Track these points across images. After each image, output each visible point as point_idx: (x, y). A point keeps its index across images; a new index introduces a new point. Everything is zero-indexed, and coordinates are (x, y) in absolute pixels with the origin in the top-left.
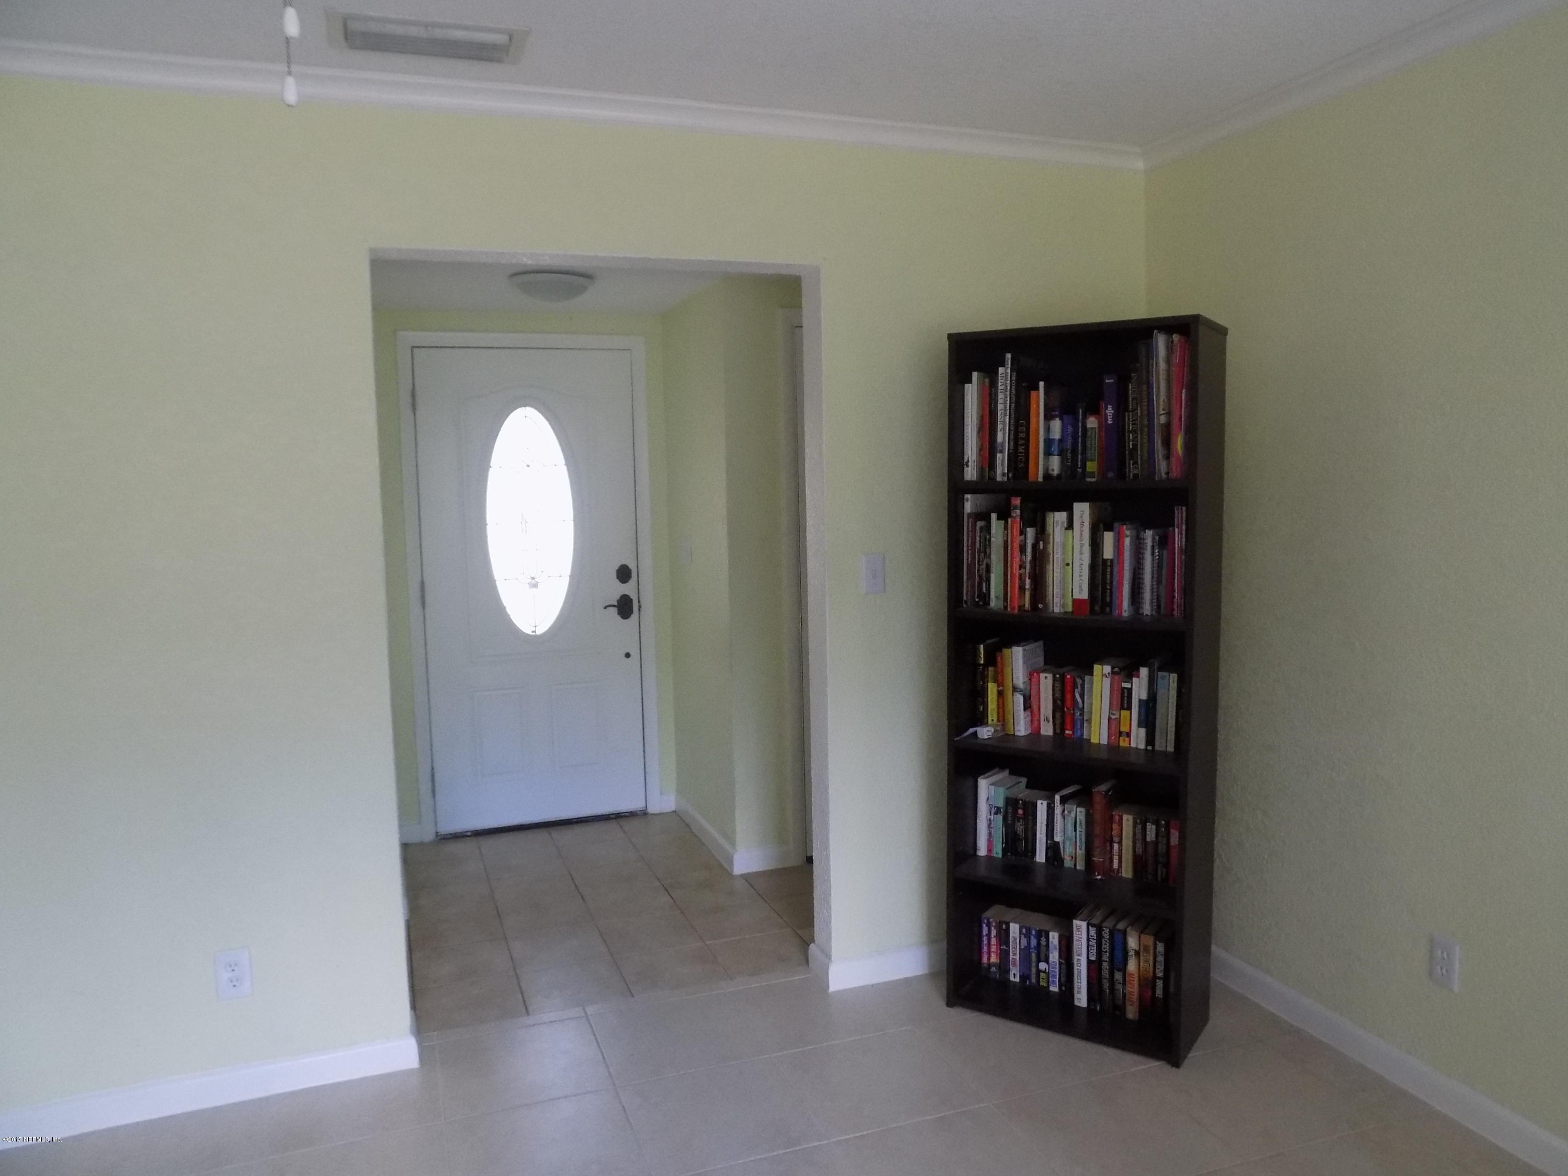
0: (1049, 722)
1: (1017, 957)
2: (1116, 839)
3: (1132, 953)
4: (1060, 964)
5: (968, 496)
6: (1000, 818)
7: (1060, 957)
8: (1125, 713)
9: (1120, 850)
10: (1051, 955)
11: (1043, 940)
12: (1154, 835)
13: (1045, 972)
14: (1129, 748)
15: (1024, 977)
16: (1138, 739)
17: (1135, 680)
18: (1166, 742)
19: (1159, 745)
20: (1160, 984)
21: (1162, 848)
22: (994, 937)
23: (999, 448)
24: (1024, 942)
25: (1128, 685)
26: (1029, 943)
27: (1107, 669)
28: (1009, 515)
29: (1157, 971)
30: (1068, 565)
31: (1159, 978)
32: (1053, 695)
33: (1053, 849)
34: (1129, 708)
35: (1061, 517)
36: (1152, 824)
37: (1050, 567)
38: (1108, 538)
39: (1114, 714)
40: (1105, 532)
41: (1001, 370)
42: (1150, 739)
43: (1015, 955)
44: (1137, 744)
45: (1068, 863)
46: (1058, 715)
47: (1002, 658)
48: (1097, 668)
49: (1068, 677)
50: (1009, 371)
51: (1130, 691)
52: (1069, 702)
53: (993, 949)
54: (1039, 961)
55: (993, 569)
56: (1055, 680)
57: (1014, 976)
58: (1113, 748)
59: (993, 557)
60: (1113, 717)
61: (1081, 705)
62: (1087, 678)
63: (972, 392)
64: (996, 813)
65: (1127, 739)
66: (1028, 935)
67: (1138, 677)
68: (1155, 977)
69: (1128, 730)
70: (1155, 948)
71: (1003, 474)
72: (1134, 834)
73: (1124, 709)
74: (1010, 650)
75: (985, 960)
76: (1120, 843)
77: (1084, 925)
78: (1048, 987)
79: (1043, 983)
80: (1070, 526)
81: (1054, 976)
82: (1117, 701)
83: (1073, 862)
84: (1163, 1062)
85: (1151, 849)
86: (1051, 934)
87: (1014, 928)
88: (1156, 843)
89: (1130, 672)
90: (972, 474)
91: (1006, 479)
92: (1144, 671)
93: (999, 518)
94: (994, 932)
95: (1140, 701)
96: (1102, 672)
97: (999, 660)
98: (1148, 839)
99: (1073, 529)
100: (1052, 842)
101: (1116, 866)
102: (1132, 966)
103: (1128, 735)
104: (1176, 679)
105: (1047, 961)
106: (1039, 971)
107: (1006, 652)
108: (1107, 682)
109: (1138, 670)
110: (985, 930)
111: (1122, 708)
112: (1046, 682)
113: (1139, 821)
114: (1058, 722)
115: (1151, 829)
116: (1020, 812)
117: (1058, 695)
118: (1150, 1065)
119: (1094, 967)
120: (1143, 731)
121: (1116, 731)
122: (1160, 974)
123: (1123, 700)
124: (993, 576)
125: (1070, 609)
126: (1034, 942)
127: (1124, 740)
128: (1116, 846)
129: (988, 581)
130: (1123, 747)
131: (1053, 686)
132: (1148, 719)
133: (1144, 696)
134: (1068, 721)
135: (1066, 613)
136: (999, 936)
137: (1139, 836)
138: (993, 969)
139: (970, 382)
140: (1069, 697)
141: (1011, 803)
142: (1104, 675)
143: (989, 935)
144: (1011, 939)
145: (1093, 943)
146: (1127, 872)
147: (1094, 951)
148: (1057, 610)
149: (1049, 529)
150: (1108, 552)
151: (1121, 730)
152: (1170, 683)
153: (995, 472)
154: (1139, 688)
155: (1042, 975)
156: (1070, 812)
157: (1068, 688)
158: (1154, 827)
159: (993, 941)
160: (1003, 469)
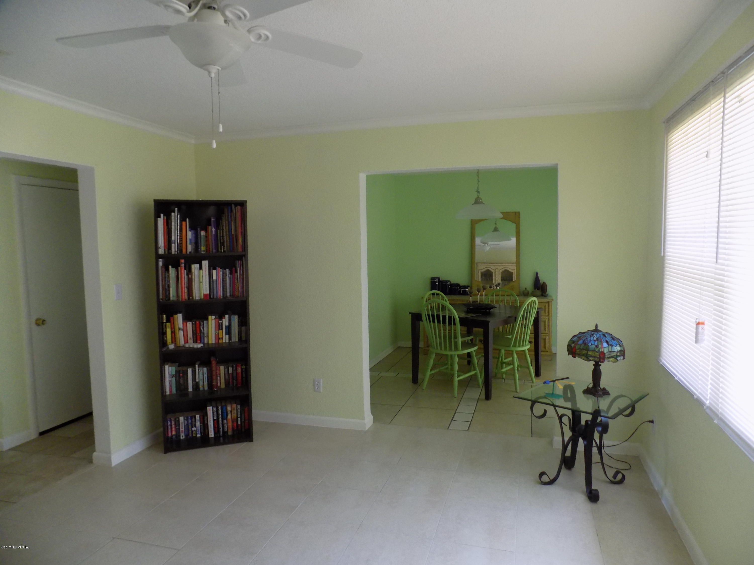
0: (191, 339)
1: (183, 429)
2: (219, 375)
3: (229, 412)
4: (200, 426)
5: (161, 260)
6: (174, 379)
7: (200, 423)
8: (220, 331)
9: (220, 378)
10: (197, 424)
11: (193, 420)
12: (231, 371)
13: (195, 431)
14: (223, 343)
15: (187, 435)
16: (225, 339)
17: (223, 320)
18: (235, 339)
19: (233, 340)
20: (239, 419)
21: (235, 375)
22: (174, 424)
23: (173, 242)
24: (186, 422)
25: (220, 322)
26: (188, 422)
27: (214, 317)
28: (179, 266)
29: (238, 415)
30: (201, 282)
31: (239, 417)
32: (192, 329)
33: (196, 386)
34: (222, 329)
35: (197, 266)
36: (231, 367)
37: (193, 284)
38: (214, 272)
39: (216, 332)
40: (213, 270)
41: (173, 214)
42: (230, 338)
43: (182, 428)
44: (225, 341)
45: (201, 388)
46: (195, 336)
47: (173, 319)
48: (210, 318)
49: (198, 322)
50: (176, 214)
51: (222, 323)
52: (198, 332)
53: (173, 429)
54: (192, 427)
55: (171, 286)
56: (192, 324)
57: (183, 436)
58: (217, 343)
59: (171, 282)
60: (216, 333)
61: (203, 332)
62: (205, 322)
63: (161, 221)
64: (173, 377)
65: (222, 340)
66: (187, 420)
67: (225, 318)
68: (237, 417)
69: (222, 337)
70: (237, 407)
71: (175, 251)
72: (225, 372)
73: (220, 330)
74: (176, 315)
75: (170, 435)
76: (220, 376)
77: (211, 408)
78: (196, 436)
79: (194, 435)
80: (201, 268)
81: (199, 431)
82: (217, 328)
83: (203, 388)
84: (247, 442)
85: (231, 377)
86: (196, 416)
87: (181, 419)
88: (232, 373)
89: (221, 317)
90: (162, 251)
91: (176, 253)
92: (227, 316)
93: (172, 267)
94: (173, 423)
95: (226, 326)
96: (212, 319)
97: (172, 320)
98: (230, 373)
99: (202, 270)
100: (195, 383)
101: (219, 384)
102: (229, 417)
103: (222, 338)
104: (237, 317)
105: (195, 427)
106: (192, 431)
107: (175, 316)
108: (214, 322)
109: (225, 316)
110: (169, 423)
111: (219, 330)
112: (189, 325)
113: (226, 367)
114: (195, 339)
115: (230, 369)
116: (181, 375)
117: (194, 329)
118: (243, 445)
119: (216, 422)
120: (227, 336)
121: (218, 338)
122: (239, 416)
123: (219, 327)
124: (171, 289)
125: (202, 297)
126: (190, 421)
127: (221, 341)
128: (219, 378)
129: (169, 290)
130: (221, 343)
131: (192, 326)
132: (229, 332)
133: (227, 324)
134: (198, 338)
135: (201, 299)
136: (175, 424)
137: (226, 372)
138: (174, 437)
139: (160, 217)
140: (198, 329)
141: (177, 372)
142: (212, 320)
143: (171, 425)
144: (180, 423)
145: (215, 413)
146: (223, 386)
147: (215, 416)
148: (197, 298)
149: (193, 270)
150: (214, 277)
151: (220, 337)
152: (235, 319)
153: (172, 250)
154: (225, 322)
155: (194, 432)
156: (201, 370)
157: (198, 326)
158: (231, 368)
159: (173, 426)
160: (175, 249)
